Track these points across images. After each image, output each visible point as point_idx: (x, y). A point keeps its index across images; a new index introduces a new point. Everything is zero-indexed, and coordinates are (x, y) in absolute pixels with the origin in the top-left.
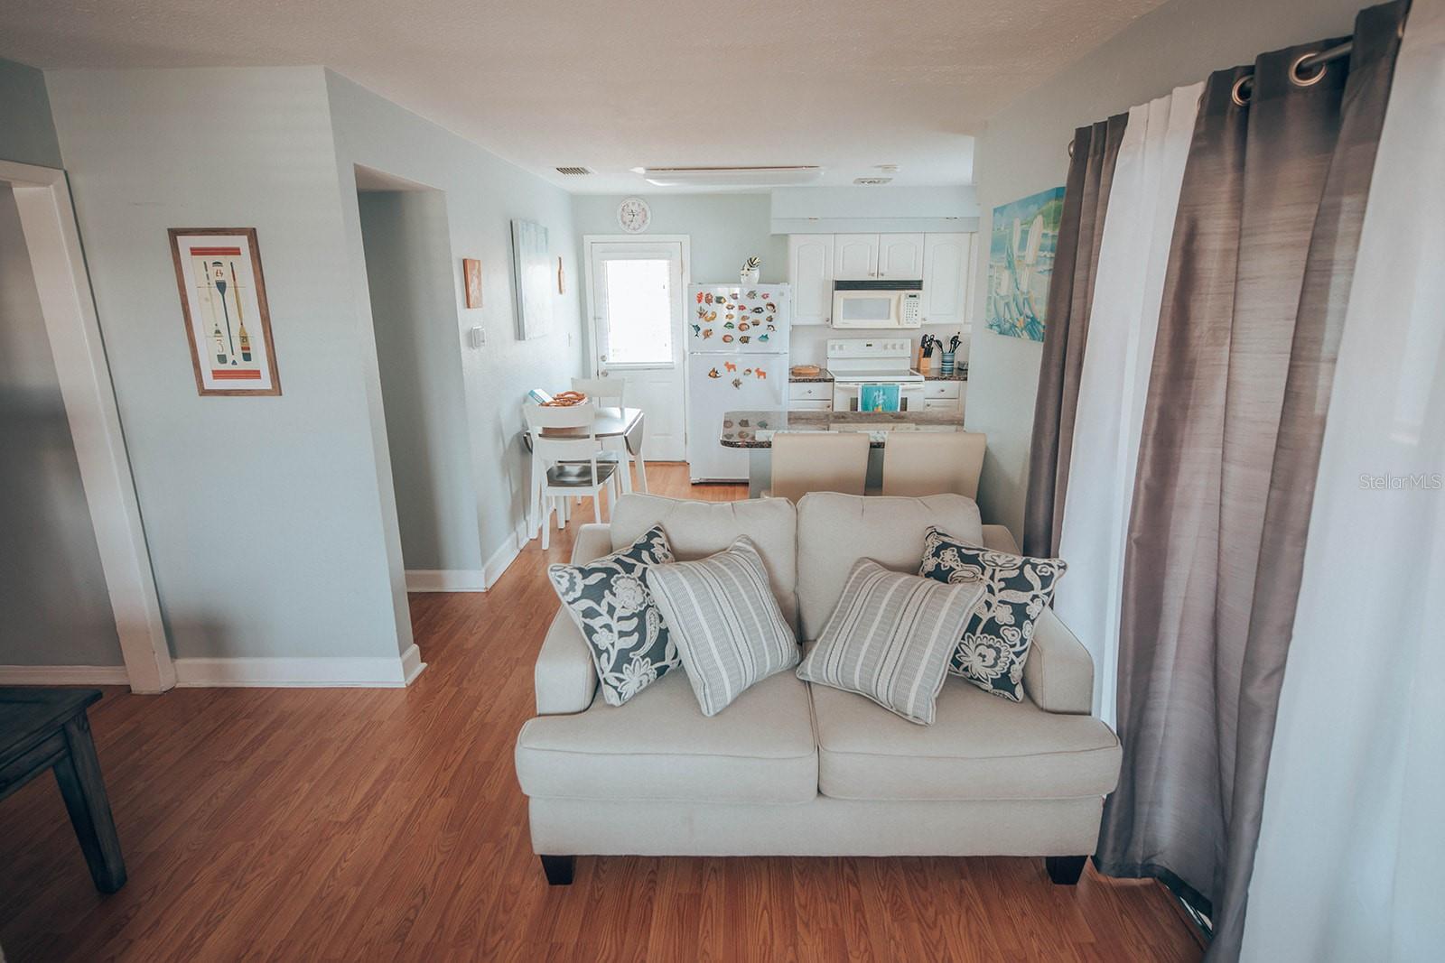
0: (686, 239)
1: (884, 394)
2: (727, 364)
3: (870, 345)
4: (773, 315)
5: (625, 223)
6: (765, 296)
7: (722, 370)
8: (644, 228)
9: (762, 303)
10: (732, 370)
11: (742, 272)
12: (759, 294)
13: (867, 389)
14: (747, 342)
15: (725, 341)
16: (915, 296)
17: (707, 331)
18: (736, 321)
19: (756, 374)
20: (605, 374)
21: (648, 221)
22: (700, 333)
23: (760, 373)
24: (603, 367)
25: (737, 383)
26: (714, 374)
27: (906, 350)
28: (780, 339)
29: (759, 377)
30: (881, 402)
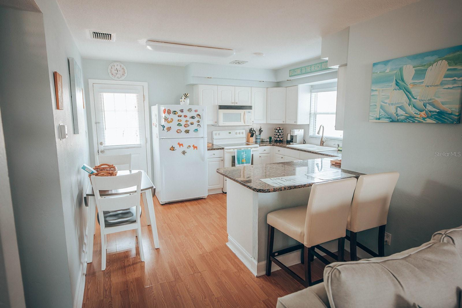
0: (146, 84)
1: (245, 153)
2: (179, 144)
3: (230, 133)
4: (200, 120)
5: (112, 74)
6: (196, 111)
7: (177, 147)
8: (123, 78)
9: (194, 114)
10: (181, 146)
11: (181, 100)
12: (193, 110)
13: (239, 151)
14: (188, 132)
15: (178, 133)
16: (250, 112)
17: (169, 128)
18: (183, 123)
19: (193, 147)
20: (102, 152)
21: (126, 74)
22: (165, 129)
23: (195, 147)
24: (101, 148)
25: (184, 153)
26: (173, 149)
27: (243, 134)
28: (203, 131)
29: (194, 149)
30: (244, 157)
